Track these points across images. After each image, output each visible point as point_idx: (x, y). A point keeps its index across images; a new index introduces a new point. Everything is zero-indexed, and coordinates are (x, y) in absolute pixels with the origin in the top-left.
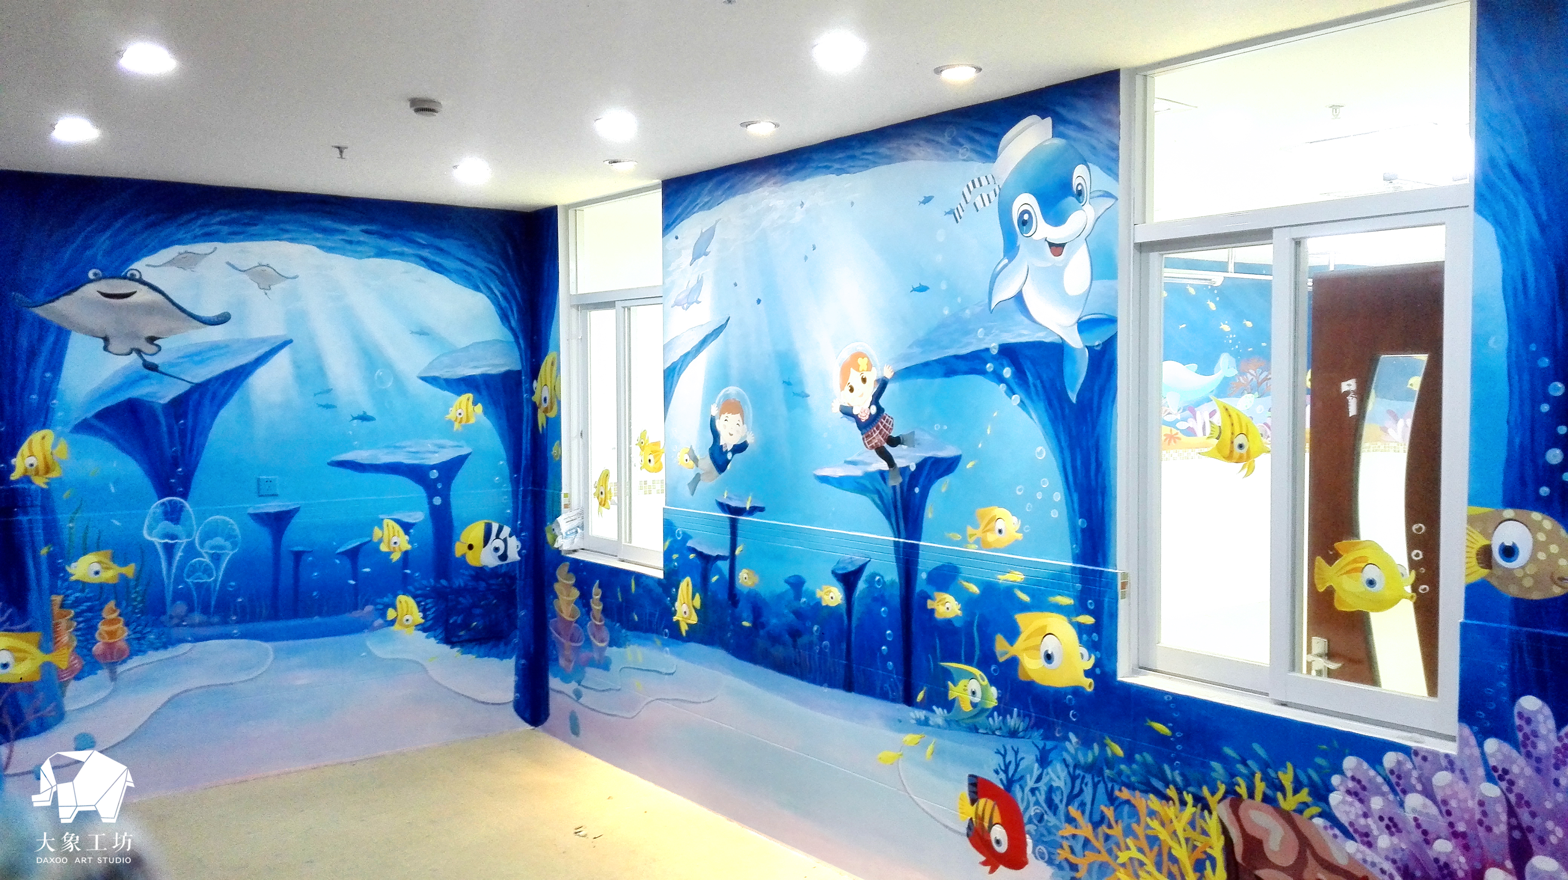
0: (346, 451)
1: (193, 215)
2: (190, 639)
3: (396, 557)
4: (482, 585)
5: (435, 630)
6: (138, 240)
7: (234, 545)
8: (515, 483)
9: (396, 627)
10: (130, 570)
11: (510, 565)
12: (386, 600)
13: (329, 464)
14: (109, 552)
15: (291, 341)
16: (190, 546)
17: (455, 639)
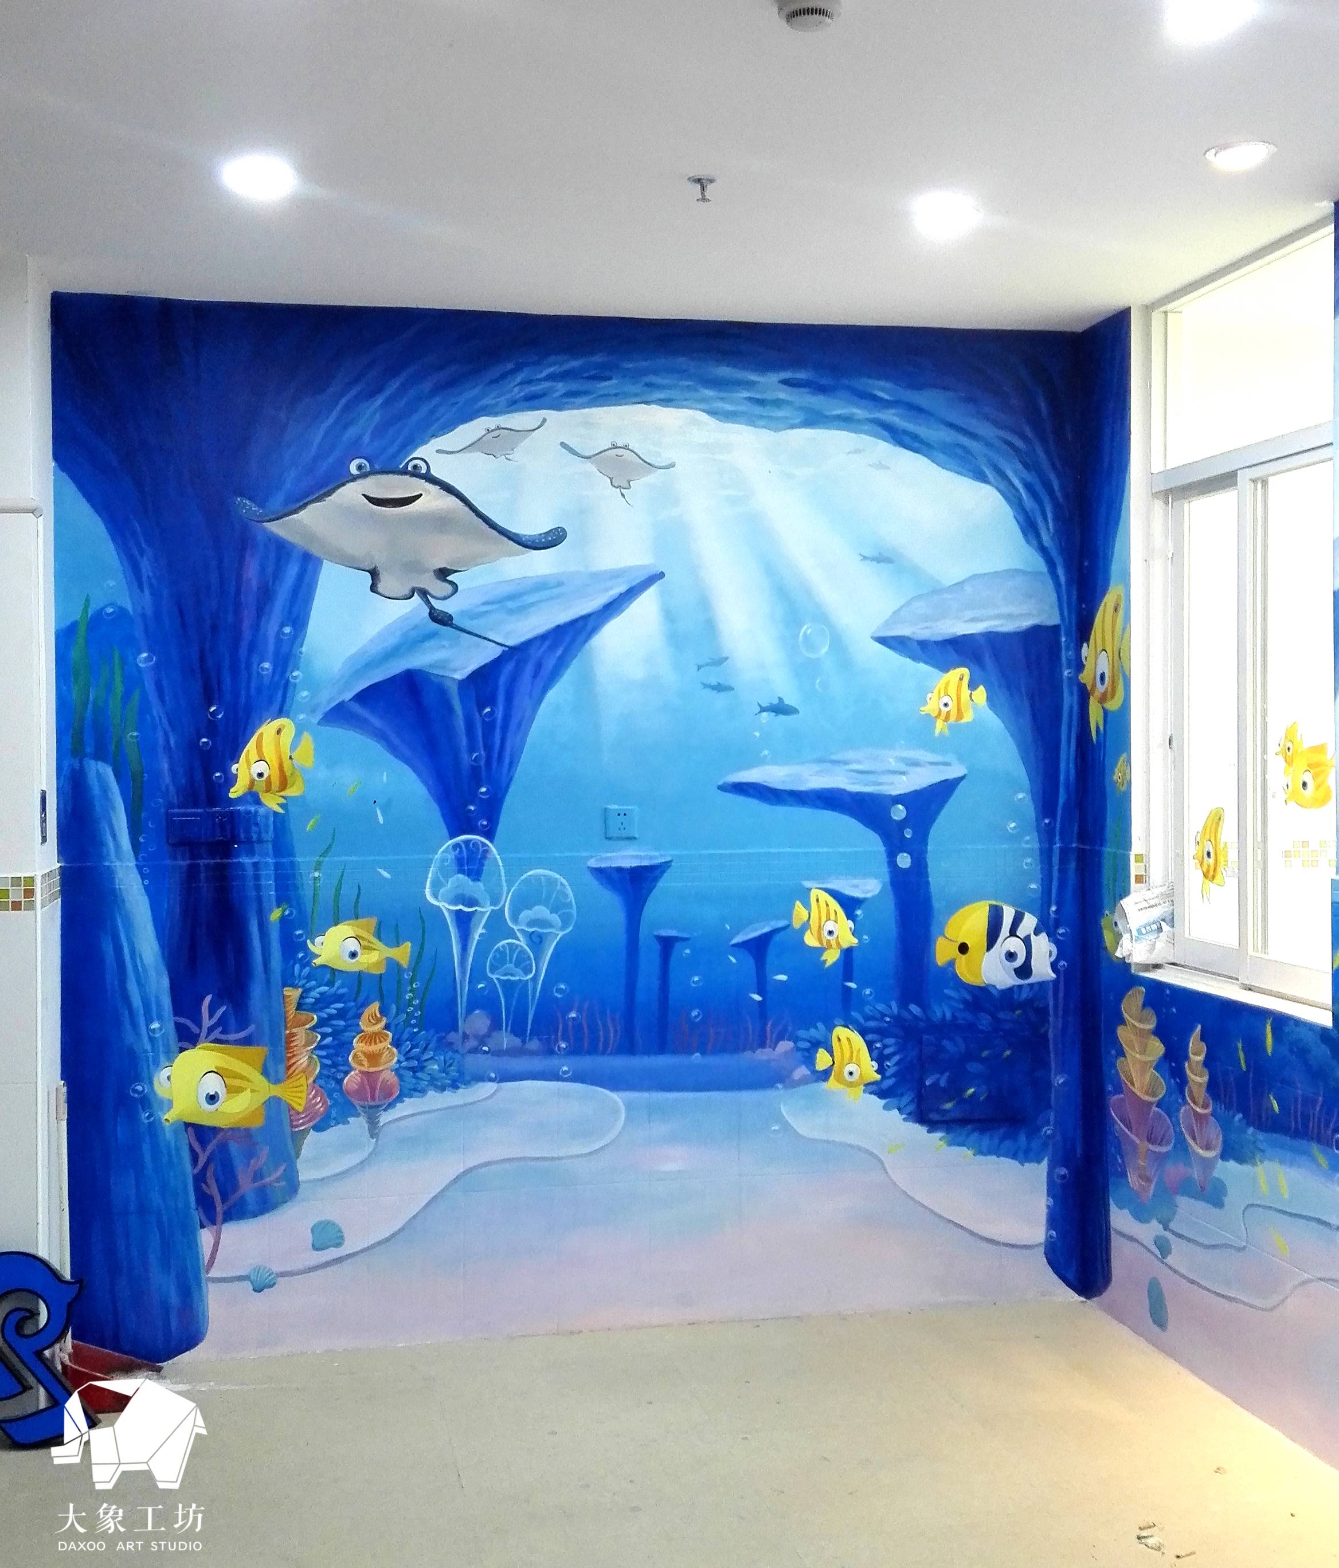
0: (748, 767)
1: (510, 366)
2: (493, 1075)
3: (831, 957)
4: (985, 1021)
5: (902, 1095)
6: (424, 410)
7: (565, 921)
8: (1047, 835)
9: (832, 1084)
10: (403, 953)
11: (1036, 988)
12: (813, 1032)
13: (720, 788)
14: (373, 922)
15: (662, 575)
16: (497, 917)
17: (934, 1116)
